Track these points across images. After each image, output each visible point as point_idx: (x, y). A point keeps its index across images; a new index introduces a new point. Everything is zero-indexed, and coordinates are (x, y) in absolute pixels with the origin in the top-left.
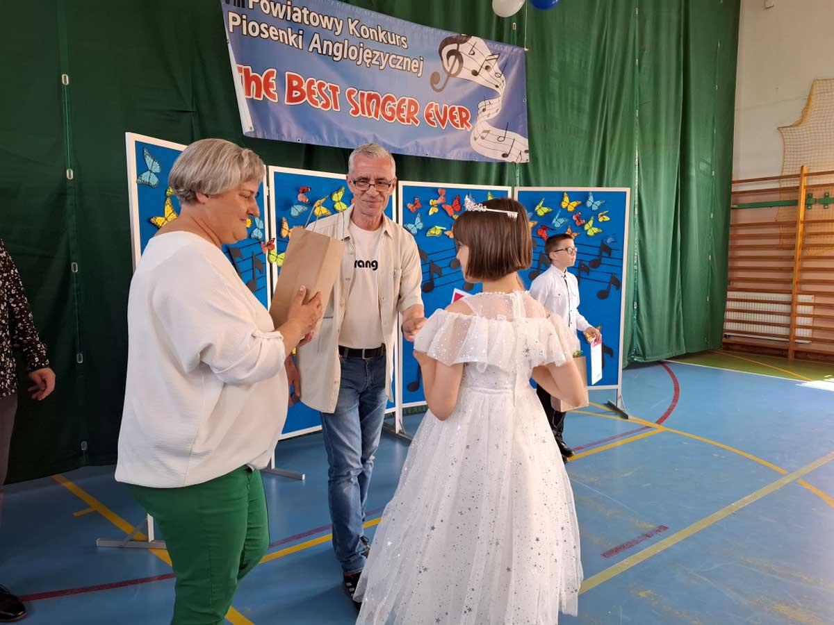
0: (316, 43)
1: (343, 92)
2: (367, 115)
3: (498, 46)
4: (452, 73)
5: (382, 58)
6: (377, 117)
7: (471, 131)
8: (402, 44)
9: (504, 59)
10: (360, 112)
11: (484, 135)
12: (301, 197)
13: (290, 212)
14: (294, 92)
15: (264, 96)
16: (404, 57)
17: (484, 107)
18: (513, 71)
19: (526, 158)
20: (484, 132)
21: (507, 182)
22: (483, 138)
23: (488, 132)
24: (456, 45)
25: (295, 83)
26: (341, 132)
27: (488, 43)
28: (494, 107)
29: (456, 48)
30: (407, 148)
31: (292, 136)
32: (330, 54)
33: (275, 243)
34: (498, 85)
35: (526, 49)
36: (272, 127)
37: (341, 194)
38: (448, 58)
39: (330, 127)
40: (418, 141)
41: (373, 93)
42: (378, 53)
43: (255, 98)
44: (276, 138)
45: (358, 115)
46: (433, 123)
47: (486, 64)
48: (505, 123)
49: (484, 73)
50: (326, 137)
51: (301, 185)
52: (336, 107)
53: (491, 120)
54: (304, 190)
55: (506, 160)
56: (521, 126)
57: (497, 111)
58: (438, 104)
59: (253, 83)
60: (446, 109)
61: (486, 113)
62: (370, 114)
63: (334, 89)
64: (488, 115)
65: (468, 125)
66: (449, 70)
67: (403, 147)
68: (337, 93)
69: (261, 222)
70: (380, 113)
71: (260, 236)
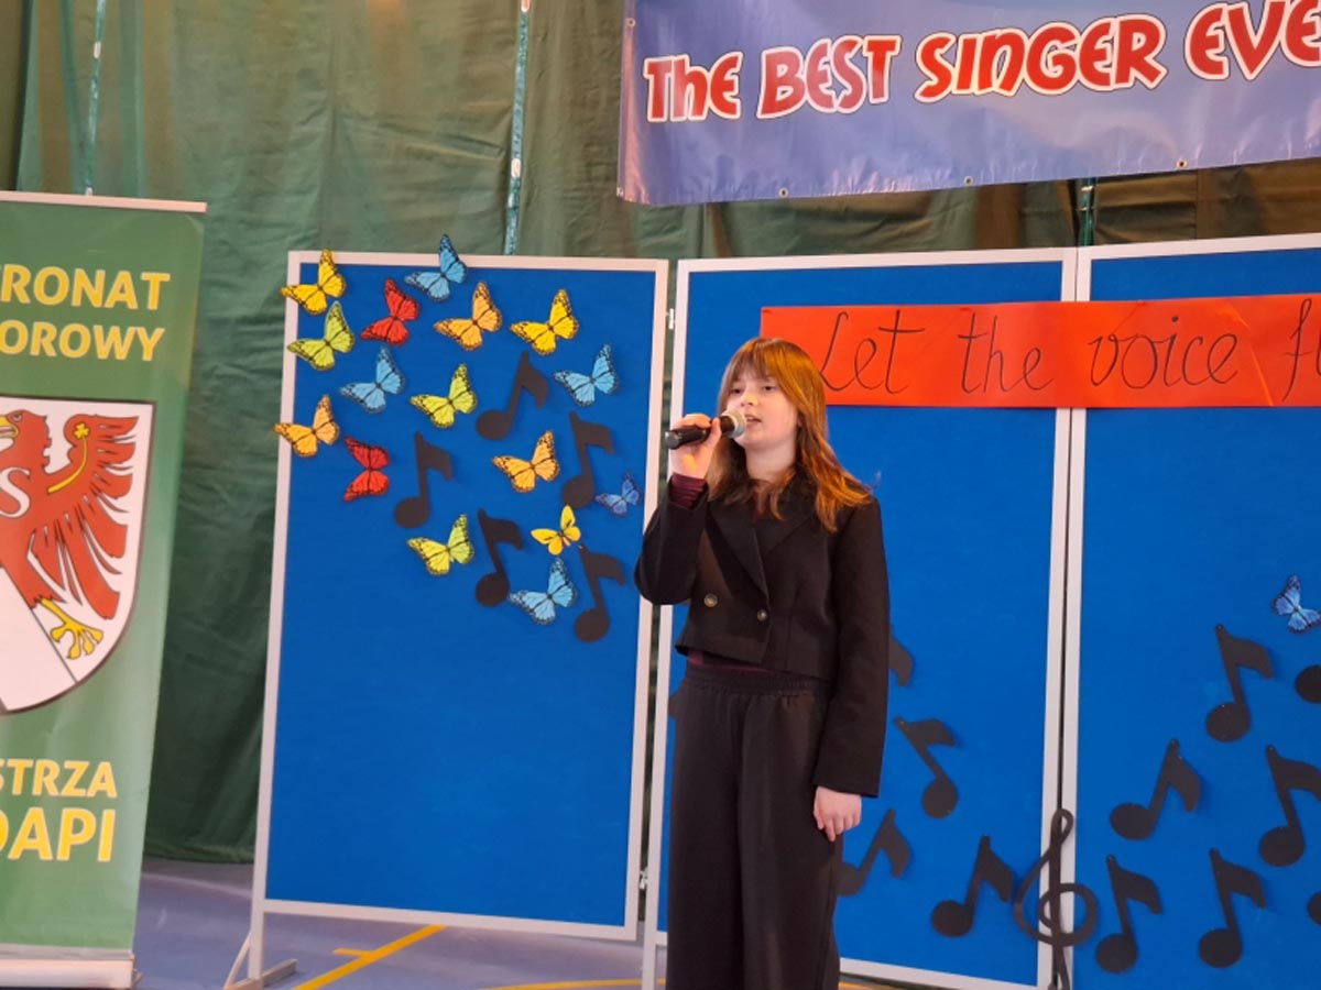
2: (974, 90)
6: (1011, 87)
10: (951, 87)
14: (780, 89)
15: (712, 111)
25: (782, 70)
41: (999, 33)
45: (945, 95)
46: (1217, 68)
52: (878, 93)
60: (1277, 8)
63: (881, 49)
70: (1024, 74)
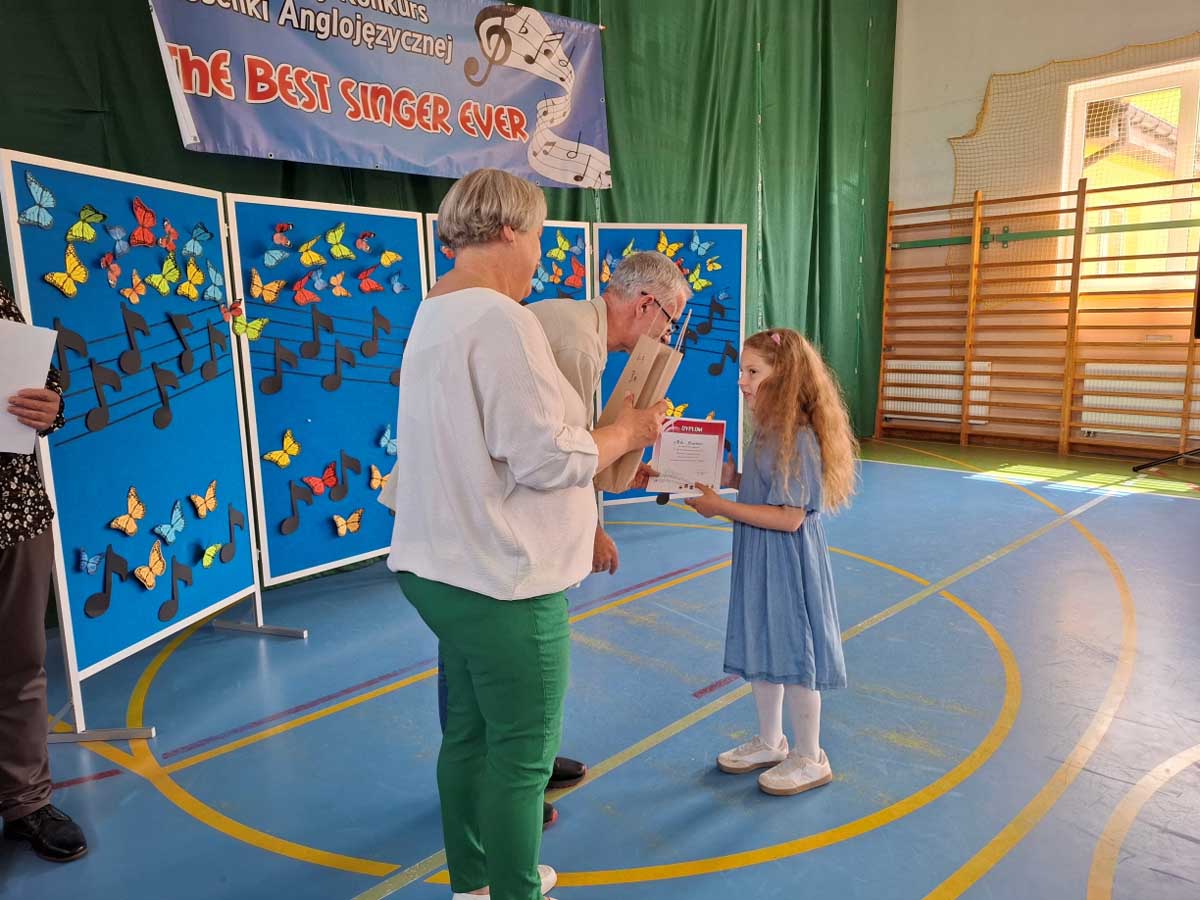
0: (289, 12)
1: (334, 84)
2: (372, 118)
3: (561, 22)
4: (497, 58)
5: (391, 37)
6: (388, 122)
7: (528, 143)
8: (420, 15)
9: (571, 40)
10: (362, 114)
11: (548, 148)
12: (278, 238)
13: (264, 260)
14: (260, 84)
15: (213, 90)
16: (423, 35)
17: (545, 109)
18: (585, 58)
19: (607, 182)
20: (548, 144)
21: (583, 218)
22: (546, 153)
23: (553, 144)
24: (500, 19)
25: (260, 72)
26: (334, 144)
27: (546, 17)
28: (559, 110)
29: (500, 24)
30: (435, 167)
31: (260, 149)
32: (312, 28)
33: (242, 306)
34: (564, 77)
35: (601, 27)
36: (229, 137)
37: (339, 233)
38: (489, 37)
39: (317, 135)
40: (452, 157)
41: (380, 86)
42: (384, 29)
43: (199, 93)
44: (234, 152)
45: (360, 118)
46: (472, 131)
47: (546, 46)
48: (576, 131)
49: (542, 58)
50: (311, 150)
51: (279, 222)
52: (325, 106)
53: (557, 126)
54: (283, 228)
55: (580, 184)
56: (599, 136)
57: (564, 115)
58: (478, 104)
59: (195, 71)
60: (490, 110)
61: (548, 117)
62: (377, 117)
63: (321, 81)
64: (552, 121)
65: (523, 134)
66: (490, 53)
67: (428, 166)
68: (326, 86)
69: (218, 275)
70: (392, 115)
71: (218, 296)
